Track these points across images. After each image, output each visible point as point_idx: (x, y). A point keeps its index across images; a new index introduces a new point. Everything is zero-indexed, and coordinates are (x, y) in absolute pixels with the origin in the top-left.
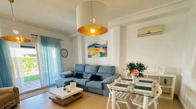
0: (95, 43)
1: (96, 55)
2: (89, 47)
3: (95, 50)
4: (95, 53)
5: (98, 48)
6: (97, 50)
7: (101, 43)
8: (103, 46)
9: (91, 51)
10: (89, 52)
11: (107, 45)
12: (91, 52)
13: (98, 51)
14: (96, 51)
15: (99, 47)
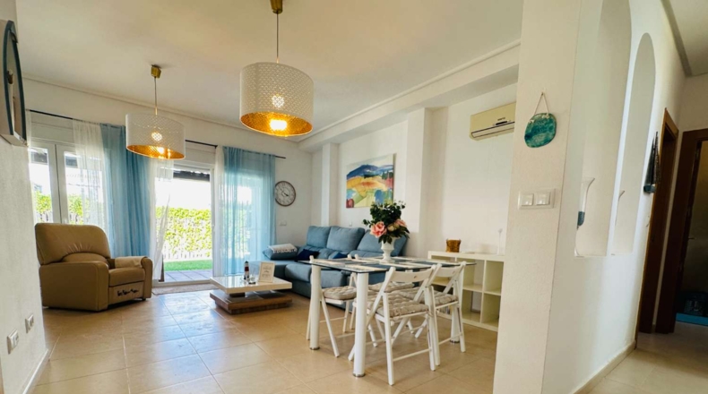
0: (366, 164)
1: (365, 199)
2: (351, 175)
3: (364, 184)
4: (363, 194)
5: (370, 179)
6: (368, 184)
7: (378, 164)
8: (383, 171)
9: (354, 189)
10: (349, 191)
11: (393, 169)
12: (354, 192)
13: (371, 188)
14: (367, 188)
15: (373, 176)
